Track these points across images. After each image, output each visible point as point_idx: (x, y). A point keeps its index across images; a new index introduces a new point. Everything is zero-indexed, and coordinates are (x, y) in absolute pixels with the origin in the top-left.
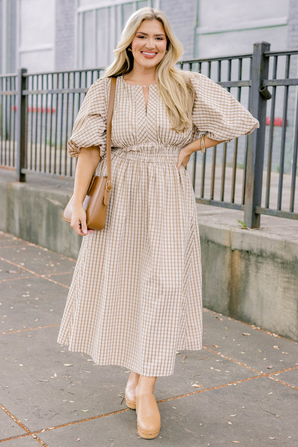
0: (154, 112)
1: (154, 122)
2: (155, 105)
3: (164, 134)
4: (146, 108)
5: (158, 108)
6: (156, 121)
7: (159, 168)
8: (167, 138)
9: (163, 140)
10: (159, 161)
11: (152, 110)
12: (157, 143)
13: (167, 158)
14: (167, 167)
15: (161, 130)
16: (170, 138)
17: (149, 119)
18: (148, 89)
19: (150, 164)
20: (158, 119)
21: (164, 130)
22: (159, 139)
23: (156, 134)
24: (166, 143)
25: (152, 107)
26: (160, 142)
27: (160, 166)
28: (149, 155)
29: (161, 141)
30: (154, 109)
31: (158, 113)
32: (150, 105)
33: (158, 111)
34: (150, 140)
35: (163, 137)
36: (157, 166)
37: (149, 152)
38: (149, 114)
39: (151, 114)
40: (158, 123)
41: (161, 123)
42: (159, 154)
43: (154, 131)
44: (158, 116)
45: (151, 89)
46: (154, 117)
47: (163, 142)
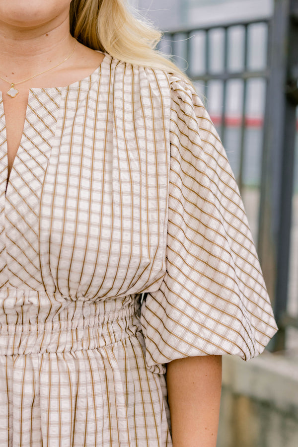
0: (35, 185)
1: (31, 219)
2: (41, 159)
3: (64, 264)
4: (10, 168)
5: (52, 170)
6: (40, 217)
7: (50, 372)
8: (75, 277)
9: (63, 283)
10: (52, 348)
11: (28, 177)
12: (42, 292)
13: (81, 334)
14: (83, 365)
15: (55, 250)
16: (86, 279)
17: (14, 207)
18: (26, 103)
19: (20, 362)
20: (46, 211)
21: (66, 253)
22: (49, 281)
23: (36, 263)
24: (73, 293)
25: (32, 164)
26: (51, 289)
27: (54, 365)
28: (12, 328)
29: (57, 288)
30: (38, 172)
31: (49, 188)
32: (24, 156)
33: (50, 178)
34: (15, 281)
35: (63, 274)
36: (46, 366)
37: (12, 319)
38: (16, 190)
39: (25, 191)
40: (45, 224)
41: (58, 225)
42: (49, 325)
43: (31, 254)
44: (47, 199)
45: (34, 103)
46: (33, 200)
47: (64, 291)
